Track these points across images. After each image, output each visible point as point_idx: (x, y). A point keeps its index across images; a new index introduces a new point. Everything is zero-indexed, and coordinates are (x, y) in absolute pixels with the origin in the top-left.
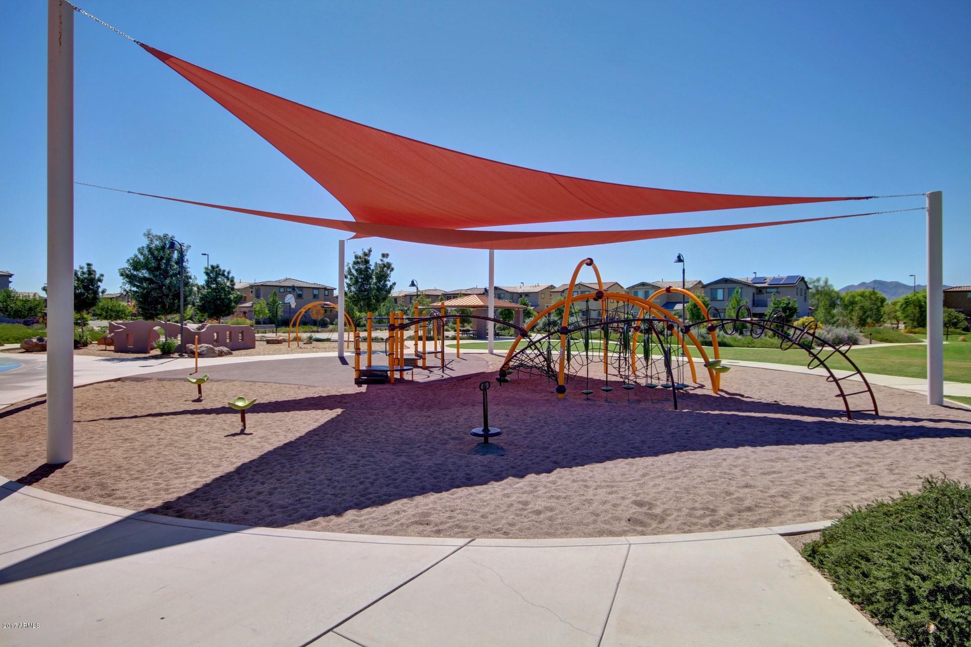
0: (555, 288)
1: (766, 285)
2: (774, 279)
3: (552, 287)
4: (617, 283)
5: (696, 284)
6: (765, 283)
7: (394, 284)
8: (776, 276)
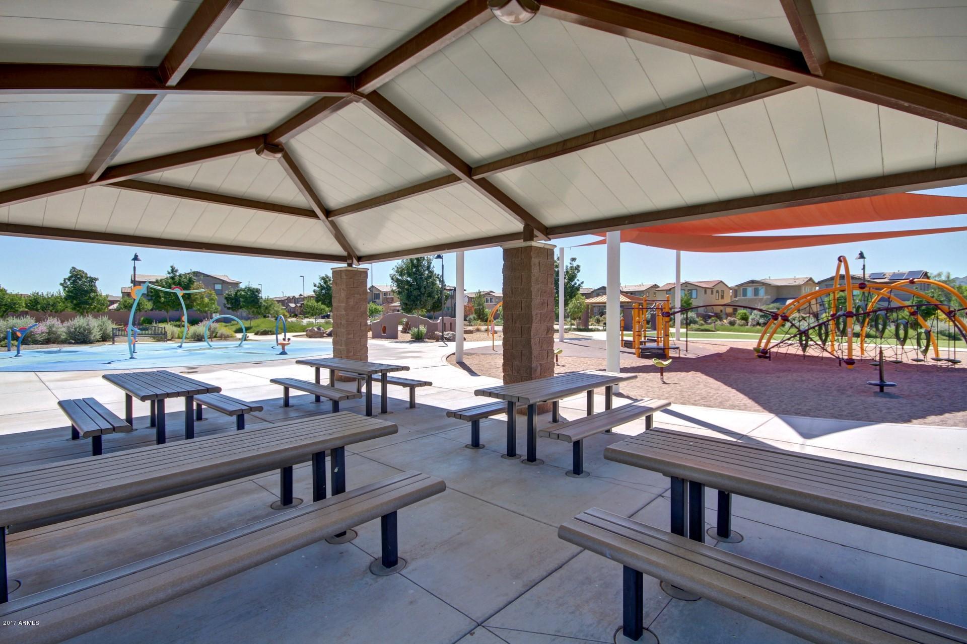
0: (658, 287)
1: (886, 280)
2: (894, 274)
3: (656, 286)
4: (721, 282)
5: (807, 281)
6: (885, 278)
7: (582, 283)
8: (896, 271)
